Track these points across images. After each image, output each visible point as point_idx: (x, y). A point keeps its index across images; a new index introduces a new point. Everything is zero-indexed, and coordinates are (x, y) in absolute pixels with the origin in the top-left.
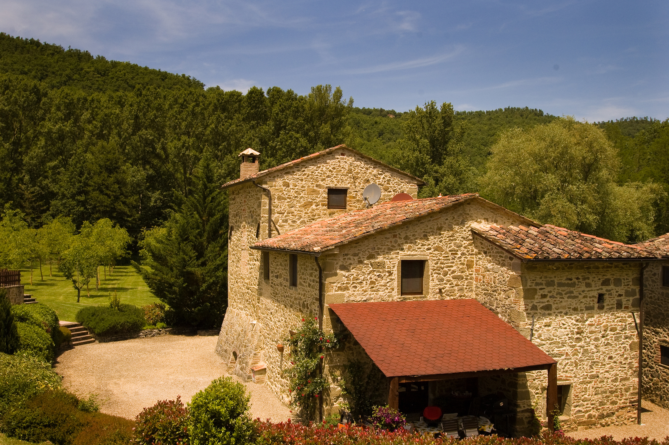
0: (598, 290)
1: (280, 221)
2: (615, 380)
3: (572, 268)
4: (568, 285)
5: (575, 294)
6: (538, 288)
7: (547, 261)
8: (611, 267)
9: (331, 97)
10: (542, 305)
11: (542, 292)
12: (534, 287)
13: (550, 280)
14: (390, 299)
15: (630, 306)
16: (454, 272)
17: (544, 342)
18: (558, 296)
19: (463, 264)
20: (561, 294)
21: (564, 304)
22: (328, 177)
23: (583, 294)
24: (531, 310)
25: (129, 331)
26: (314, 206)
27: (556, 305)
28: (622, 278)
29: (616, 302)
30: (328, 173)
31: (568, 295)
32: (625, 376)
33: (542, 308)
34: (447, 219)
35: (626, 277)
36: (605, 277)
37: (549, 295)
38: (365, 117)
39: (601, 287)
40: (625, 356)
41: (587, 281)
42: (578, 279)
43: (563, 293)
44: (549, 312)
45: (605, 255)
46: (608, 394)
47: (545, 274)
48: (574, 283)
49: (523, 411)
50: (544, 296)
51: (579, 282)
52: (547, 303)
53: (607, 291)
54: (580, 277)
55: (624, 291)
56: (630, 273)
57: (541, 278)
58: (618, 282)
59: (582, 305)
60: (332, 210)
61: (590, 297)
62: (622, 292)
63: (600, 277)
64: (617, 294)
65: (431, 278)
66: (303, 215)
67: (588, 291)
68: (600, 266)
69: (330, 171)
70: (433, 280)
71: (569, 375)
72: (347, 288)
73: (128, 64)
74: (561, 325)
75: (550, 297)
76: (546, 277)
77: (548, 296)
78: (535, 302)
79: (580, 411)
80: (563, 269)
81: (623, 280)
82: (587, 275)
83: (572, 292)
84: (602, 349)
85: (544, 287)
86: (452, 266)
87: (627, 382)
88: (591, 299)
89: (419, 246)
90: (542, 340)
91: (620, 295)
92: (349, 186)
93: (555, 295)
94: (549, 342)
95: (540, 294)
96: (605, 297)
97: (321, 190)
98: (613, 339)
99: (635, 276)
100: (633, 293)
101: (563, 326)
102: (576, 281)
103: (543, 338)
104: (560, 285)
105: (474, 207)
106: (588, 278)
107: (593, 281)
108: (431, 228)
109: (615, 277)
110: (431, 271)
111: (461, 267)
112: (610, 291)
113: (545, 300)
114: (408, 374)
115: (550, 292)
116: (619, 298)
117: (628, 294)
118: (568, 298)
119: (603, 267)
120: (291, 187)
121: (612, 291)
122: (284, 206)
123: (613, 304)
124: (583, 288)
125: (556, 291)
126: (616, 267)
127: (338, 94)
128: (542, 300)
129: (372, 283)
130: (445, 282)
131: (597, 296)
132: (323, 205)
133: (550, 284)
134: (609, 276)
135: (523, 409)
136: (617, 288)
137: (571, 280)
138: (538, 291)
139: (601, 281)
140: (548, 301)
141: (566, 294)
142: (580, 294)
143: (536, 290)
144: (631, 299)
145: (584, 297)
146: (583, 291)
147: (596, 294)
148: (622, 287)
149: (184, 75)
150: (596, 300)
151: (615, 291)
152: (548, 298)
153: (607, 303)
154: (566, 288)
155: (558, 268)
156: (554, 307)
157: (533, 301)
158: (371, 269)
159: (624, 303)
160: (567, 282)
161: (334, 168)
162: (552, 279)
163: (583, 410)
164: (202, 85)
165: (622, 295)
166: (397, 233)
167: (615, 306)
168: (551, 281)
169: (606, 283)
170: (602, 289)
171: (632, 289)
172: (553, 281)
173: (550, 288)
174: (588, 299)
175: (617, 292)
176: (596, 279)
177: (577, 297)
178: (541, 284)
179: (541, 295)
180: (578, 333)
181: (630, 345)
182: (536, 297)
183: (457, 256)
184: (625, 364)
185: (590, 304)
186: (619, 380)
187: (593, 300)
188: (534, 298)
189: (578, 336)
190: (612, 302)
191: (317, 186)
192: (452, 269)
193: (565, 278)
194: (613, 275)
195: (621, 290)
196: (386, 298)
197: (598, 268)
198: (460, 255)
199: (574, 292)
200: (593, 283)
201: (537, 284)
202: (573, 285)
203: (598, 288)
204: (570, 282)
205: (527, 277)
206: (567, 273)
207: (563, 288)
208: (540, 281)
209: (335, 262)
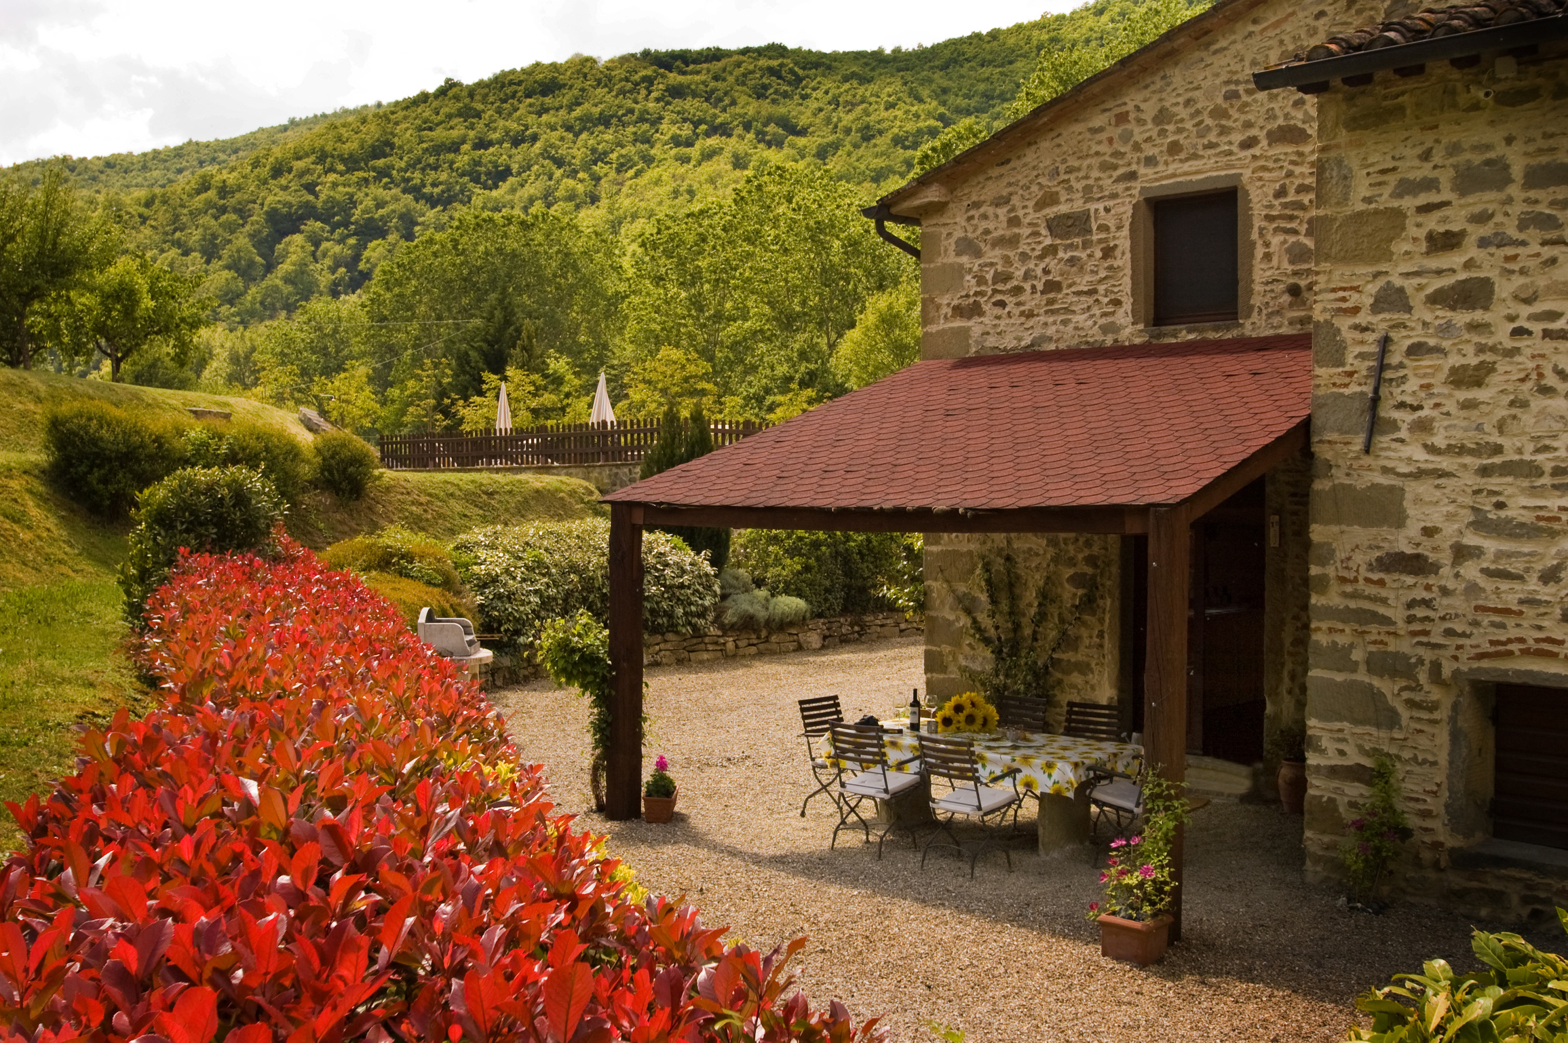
6: (1409, 203)
10: (1432, 285)
11: (1433, 223)
12: (1386, 200)
13: (1477, 159)
14: (1110, 339)
17: (1445, 463)
18: (1534, 235)
24: (1376, 308)
27: (1518, 281)
33: (1436, 299)
37: (1477, 232)
44: (1478, 315)
47: (1449, 134)
50: (1446, 242)
52: (1462, 276)
57: (1426, 156)
65: (1259, 252)
70: (1268, 257)
75: (1483, 243)
77: (1471, 240)
78: (1396, 271)
85: (1446, 195)
89: (1212, 137)
90: (1432, 449)
93: (1513, 233)
95: (1422, 233)
103: (1439, 441)
110: (1257, 223)
113: (1455, 259)
115: (1481, 218)
125: (1517, 209)
128: (1433, 263)
138: (1411, 218)
140: (1469, 265)
143: (1397, 215)
152: (1471, 250)
156: (1504, 289)
157: (1383, 267)
158: (1049, 240)
162: (1491, 155)
168: (1488, 163)
172: (1501, 163)
173: (1486, 200)
178: (1430, 185)
179: (1430, 237)
182: (1399, 247)
188: (1387, 256)
196: (1095, 335)
201: (1407, 188)
205: (1353, 163)
208: (1426, 171)
209: (945, 231)
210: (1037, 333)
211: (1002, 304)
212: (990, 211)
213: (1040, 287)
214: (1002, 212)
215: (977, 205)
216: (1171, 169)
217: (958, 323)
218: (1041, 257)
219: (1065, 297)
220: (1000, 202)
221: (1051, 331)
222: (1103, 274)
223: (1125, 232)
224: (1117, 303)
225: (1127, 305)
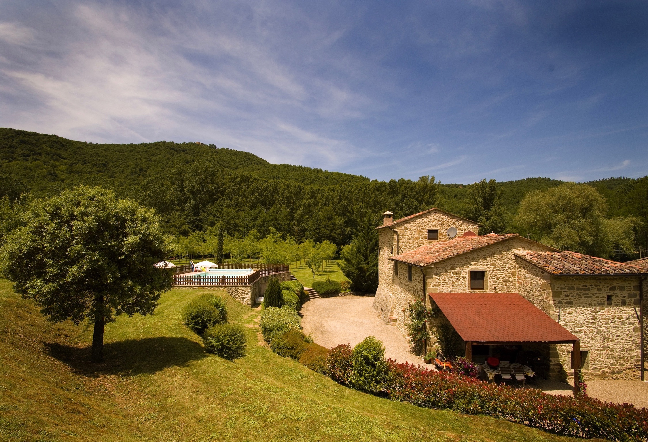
0: (607, 293)
1: (403, 246)
2: (623, 350)
3: (587, 279)
4: (584, 289)
5: (590, 295)
6: (562, 290)
7: (568, 275)
8: (616, 279)
9: (429, 181)
10: (566, 301)
11: (565, 293)
12: (559, 290)
13: (571, 286)
14: (464, 292)
15: (632, 304)
16: (503, 278)
17: (568, 324)
18: (577, 296)
19: (510, 273)
20: (579, 295)
21: (581, 301)
22: (428, 224)
23: (596, 295)
24: (558, 304)
25: (334, 293)
26: (420, 239)
27: (576, 301)
28: (625, 286)
29: (621, 301)
30: (428, 222)
31: (584, 296)
32: (630, 348)
33: (566, 303)
34: (498, 248)
35: (628, 285)
36: (612, 285)
37: (571, 295)
38: (447, 188)
39: (609, 291)
40: (630, 336)
41: (598, 287)
42: (591, 286)
43: (581, 294)
44: (571, 305)
45: (611, 272)
46: (617, 359)
47: (568, 283)
48: (589, 288)
49: (554, 365)
50: (568, 296)
51: (592, 288)
52: (569, 300)
53: (614, 293)
54: (593, 285)
55: (627, 294)
56: (631, 283)
57: (564, 285)
58: (622, 288)
59: (595, 302)
60: (430, 241)
61: (601, 297)
62: (626, 295)
63: (608, 285)
64: (622, 296)
65: (489, 281)
66: (415, 243)
67: (599, 293)
68: (608, 278)
69: (429, 221)
70: (490, 282)
71: (587, 345)
72: (439, 285)
73: (337, 173)
74: (580, 314)
75: (572, 296)
76: (568, 284)
77: (570, 296)
78: (561, 299)
79: (596, 368)
80: (580, 280)
81: (626, 287)
82: (598, 283)
83: (588, 294)
84: (611, 330)
85: (567, 290)
86: (502, 275)
87: (631, 353)
88: (602, 299)
89: (481, 263)
90: (566, 322)
91: (624, 297)
92: (439, 228)
93: (575, 295)
94: (571, 324)
96: (612, 297)
97: (424, 231)
98: (620, 324)
99: (635, 284)
100: (634, 296)
101: (581, 315)
102: (590, 287)
103: (567, 321)
104: (578, 289)
105: (516, 241)
106: (599, 286)
107: (603, 287)
108: (488, 253)
109: (619, 285)
110: (488, 277)
111: (508, 275)
112: (616, 294)
113: (568, 298)
114: (477, 340)
115: (571, 293)
116: (624, 298)
117: (630, 296)
118: (584, 297)
119: (610, 279)
120: (408, 230)
121: (618, 294)
122: (405, 239)
123: (619, 302)
124: (596, 291)
125: (576, 293)
126: (620, 279)
127: (433, 179)
128: (565, 298)
129: (453, 282)
130: (498, 283)
131: (607, 297)
132: (425, 238)
133: (572, 288)
134: (615, 285)
135: (554, 363)
136: (621, 292)
137: (586, 286)
138: (563, 292)
139: (609, 287)
141: (583, 295)
142: (593, 295)
143: (561, 292)
144: (633, 299)
145: (597, 297)
146: (596, 294)
147: (605, 295)
148: (626, 291)
149: (361, 176)
150: (606, 299)
151: (620, 294)
152: (570, 297)
153: (614, 301)
154: (583, 291)
155: (577, 279)
156: (574, 302)
158: (453, 275)
159: (627, 302)
160: (583, 287)
161: (431, 220)
163: (598, 368)
164: (369, 179)
165: (626, 297)
166: (468, 256)
167: (620, 303)
169: (613, 288)
170: (610, 292)
171: (633, 293)
172: (574, 287)
173: (571, 291)
174: (600, 299)
175: (621, 294)
176: (605, 286)
177: (592, 297)
178: (565, 288)
179: (565, 295)
180: (592, 319)
181: (633, 329)
182: (561, 296)
183: (505, 269)
184: (630, 340)
185: (601, 301)
186: (625, 351)
187: (603, 299)
188: (560, 297)
189: (593, 321)
190: (618, 301)
191: (422, 229)
192: (502, 276)
193: (582, 285)
194: (619, 284)
195: (625, 293)
196: (462, 291)
197: (606, 279)
198: (507, 268)
199: (589, 294)
200: (603, 289)
201: (562, 288)
202: (588, 289)
203: (607, 292)
204: (586, 288)
205: (555, 284)
206: (583, 282)
207: (581, 291)
208: (564, 287)
209: (432, 271)
210: (451, 290)
211: (444, 285)
212: (441, 269)
213: (451, 282)
214: (444, 269)
215: (438, 268)
216: (475, 267)
217: (435, 287)
218: (451, 278)
219: (456, 285)
220: (443, 268)
221: (453, 290)
222: (463, 281)
223: (467, 275)
224: (466, 286)
225: (467, 287)
